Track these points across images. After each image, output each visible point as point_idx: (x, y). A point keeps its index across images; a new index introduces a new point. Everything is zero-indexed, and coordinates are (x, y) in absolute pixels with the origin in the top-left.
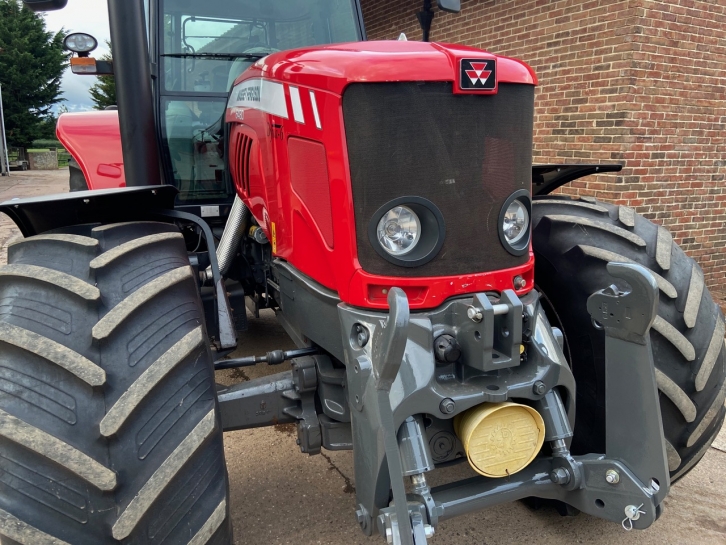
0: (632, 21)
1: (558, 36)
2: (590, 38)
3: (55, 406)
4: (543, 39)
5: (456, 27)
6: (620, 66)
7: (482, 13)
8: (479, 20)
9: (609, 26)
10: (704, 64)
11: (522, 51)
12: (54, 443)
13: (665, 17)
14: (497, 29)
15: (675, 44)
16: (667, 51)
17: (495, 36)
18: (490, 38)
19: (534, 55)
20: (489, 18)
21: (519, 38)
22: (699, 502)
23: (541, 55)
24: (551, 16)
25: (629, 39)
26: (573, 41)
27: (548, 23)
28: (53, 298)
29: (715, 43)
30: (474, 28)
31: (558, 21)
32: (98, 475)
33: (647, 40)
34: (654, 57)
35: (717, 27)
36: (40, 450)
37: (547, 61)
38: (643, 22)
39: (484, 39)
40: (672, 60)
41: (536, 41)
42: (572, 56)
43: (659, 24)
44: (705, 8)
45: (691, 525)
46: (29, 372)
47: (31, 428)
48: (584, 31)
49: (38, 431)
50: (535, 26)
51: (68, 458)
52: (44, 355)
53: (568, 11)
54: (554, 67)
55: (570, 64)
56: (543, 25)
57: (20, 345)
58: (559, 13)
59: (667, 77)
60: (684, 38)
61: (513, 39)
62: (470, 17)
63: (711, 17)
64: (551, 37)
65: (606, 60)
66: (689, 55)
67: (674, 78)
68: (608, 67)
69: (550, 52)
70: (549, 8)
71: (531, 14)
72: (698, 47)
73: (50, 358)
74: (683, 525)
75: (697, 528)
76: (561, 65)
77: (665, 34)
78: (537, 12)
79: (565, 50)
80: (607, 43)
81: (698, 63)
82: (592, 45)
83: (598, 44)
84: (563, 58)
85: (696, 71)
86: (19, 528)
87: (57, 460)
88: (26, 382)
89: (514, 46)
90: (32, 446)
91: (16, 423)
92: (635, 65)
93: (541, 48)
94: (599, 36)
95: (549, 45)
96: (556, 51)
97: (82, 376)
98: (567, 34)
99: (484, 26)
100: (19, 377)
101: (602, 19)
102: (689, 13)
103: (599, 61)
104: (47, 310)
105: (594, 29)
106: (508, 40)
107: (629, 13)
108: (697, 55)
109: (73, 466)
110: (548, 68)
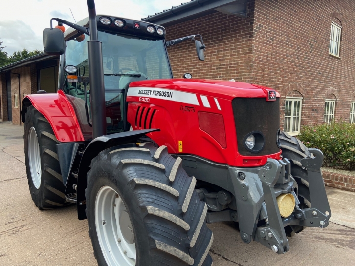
0: (250, 62)
1: (220, 65)
2: (233, 67)
3: (165, 204)
4: (214, 66)
5: (175, 58)
6: (246, 78)
7: (187, 54)
8: (185, 57)
9: (241, 63)
10: (272, 78)
11: (205, 70)
12: (172, 216)
13: (260, 61)
14: (194, 61)
15: (263, 71)
16: (261, 73)
17: (193, 63)
18: (191, 64)
19: (211, 72)
20: (190, 56)
21: (204, 65)
22: (313, 232)
23: (213, 72)
24: (217, 57)
25: (249, 69)
26: (226, 68)
27: (216, 60)
28: (149, 169)
29: (275, 70)
30: (183, 59)
31: (220, 60)
32: (185, 225)
33: (255, 69)
34: (257, 75)
35: (276, 64)
36: (168, 219)
37: (216, 75)
38: (253, 62)
39: (188, 64)
40: (263, 76)
41: (211, 66)
42: (227, 73)
43: (258, 64)
44: (272, 58)
45: (314, 239)
46: (154, 194)
47: (164, 211)
48: (231, 64)
49: (166, 212)
50: (210, 61)
51: (177, 220)
52: (160, 187)
53: (224, 56)
54: (219, 77)
55: (226, 76)
56: (214, 61)
57: (151, 185)
58: (220, 57)
59: (261, 83)
60: (266, 68)
61: (201, 65)
62: (181, 55)
63: (273, 61)
64: (217, 66)
65: (240, 76)
66: (267, 74)
67: (263, 83)
68: (241, 78)
69: (217, 71)
70: (216, 55)
71: (208, 56)
72: (270, 72)
73: (162, 188)
74: (311, 239)
75: (316, 240)
76: (222, 77)
77: (260, 67)
78: (211, 56)
79: (224, 71)
80: (240, 69)
81: (270, 77)
82: (234, 70)
83: (237, 70)
84: (223, 74)
85: (270, 80)
86: (165, 246)
87: (174, 221)
88: (154, 197)
89: (202, 68)
90: (166, 218)
91: (159, 210)
92: (251, 78)
93: (214, 69)
94: (237, 67)
95: (217, 69)
96: (220, 71)
97: (173, 193)
98: (224, 65)
99: (188, 59)
100: (151, 196)
101: (238, 61)
102: (267, 59)
103: (238, 76)
104: (149, 173)
105: (235, 64)
106: (199, 65)
107: (248, 59)
108: (270, 75)
109: (178, 223)
110: (217, 77)
